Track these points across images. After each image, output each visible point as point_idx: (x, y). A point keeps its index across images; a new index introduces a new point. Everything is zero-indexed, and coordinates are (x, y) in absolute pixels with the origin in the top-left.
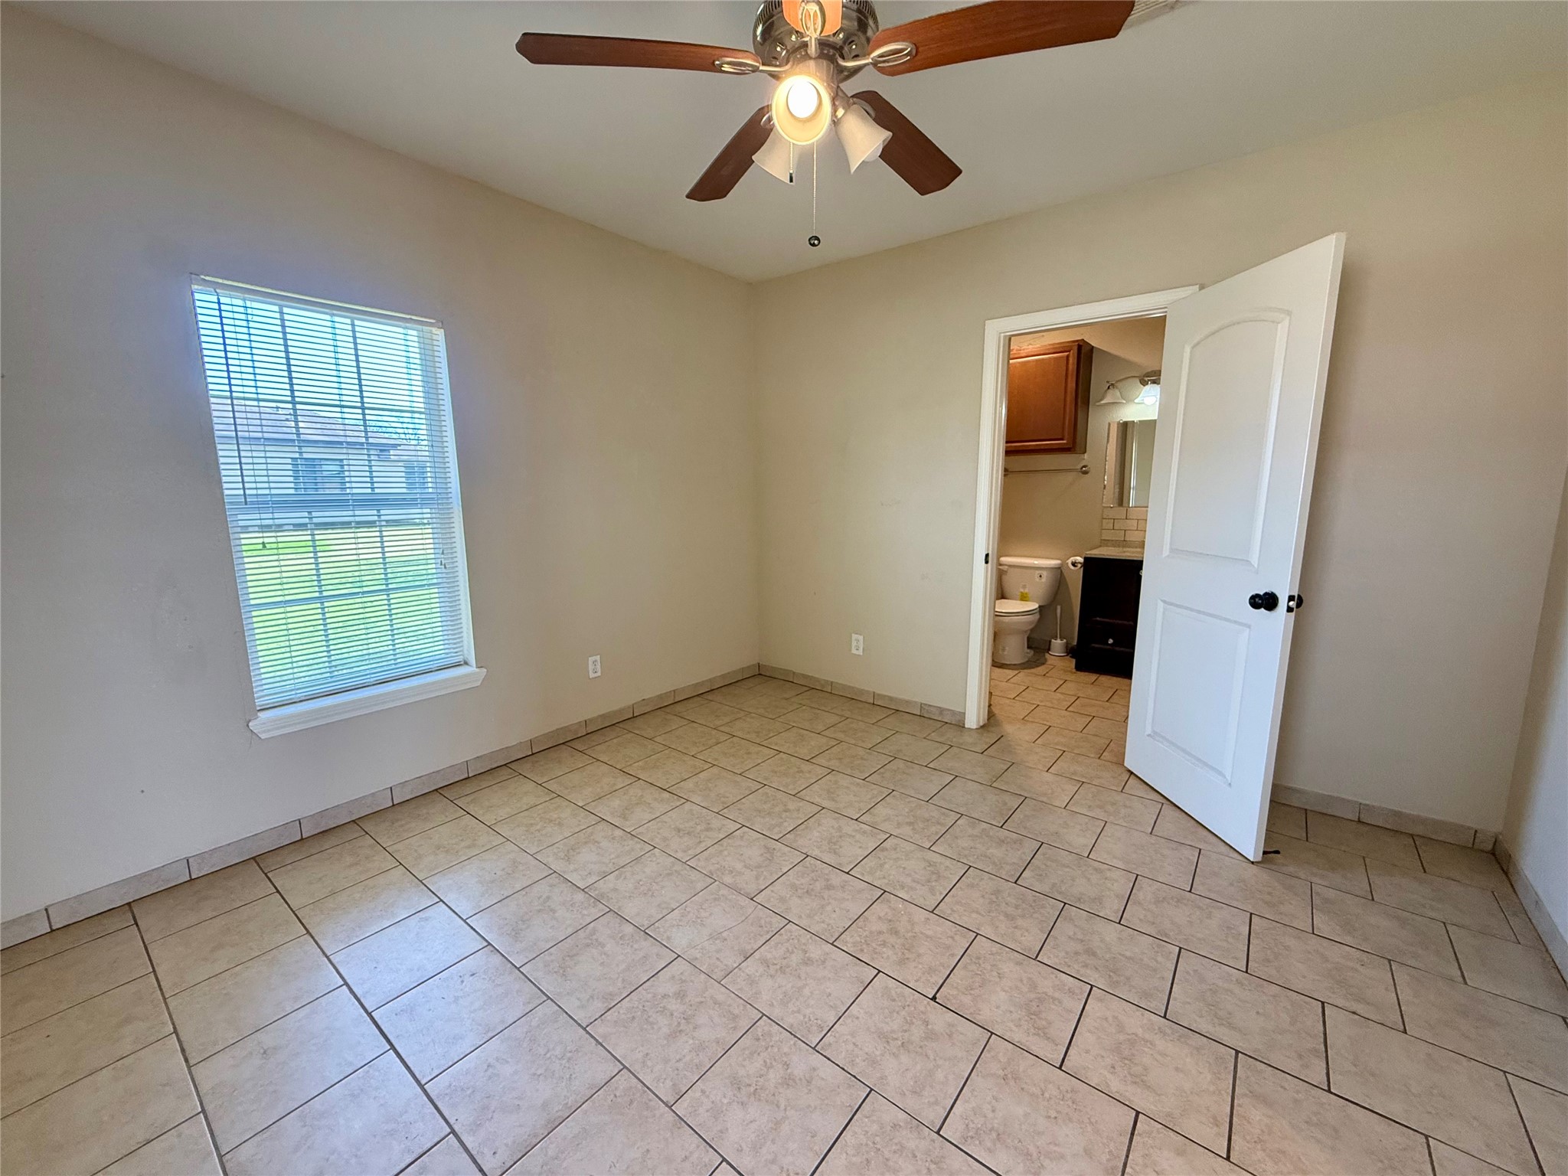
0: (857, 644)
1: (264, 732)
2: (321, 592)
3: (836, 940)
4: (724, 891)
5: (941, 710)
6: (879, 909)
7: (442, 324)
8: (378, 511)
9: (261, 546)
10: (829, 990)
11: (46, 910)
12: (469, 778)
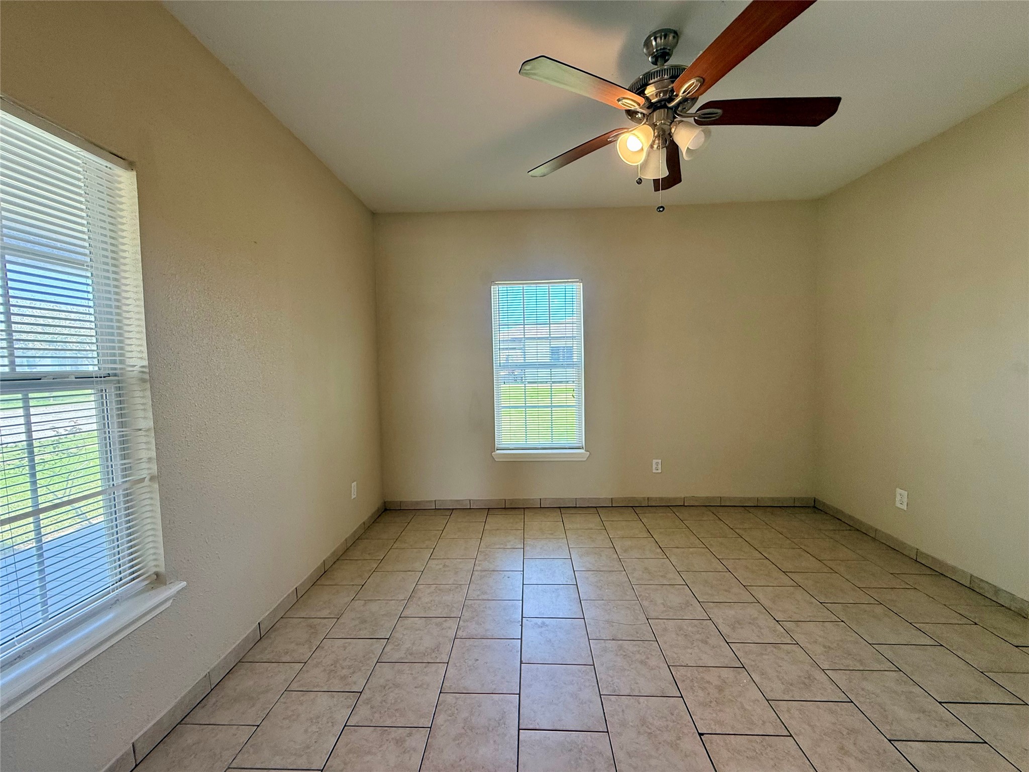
0: (901, 498)
1: (497, 458)
2: (525, 404)
3: (673, 666)
4: (637, 607)
5: (997, 590)
6: (726, 673)
7: (582, 281)
8: (551, 369)
9: (503, 383)
10: (638, 681)
11: (435, 501)
12: (576, 507)
